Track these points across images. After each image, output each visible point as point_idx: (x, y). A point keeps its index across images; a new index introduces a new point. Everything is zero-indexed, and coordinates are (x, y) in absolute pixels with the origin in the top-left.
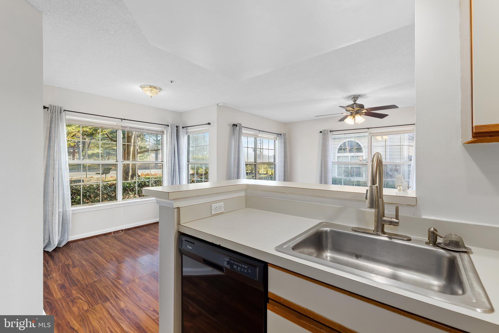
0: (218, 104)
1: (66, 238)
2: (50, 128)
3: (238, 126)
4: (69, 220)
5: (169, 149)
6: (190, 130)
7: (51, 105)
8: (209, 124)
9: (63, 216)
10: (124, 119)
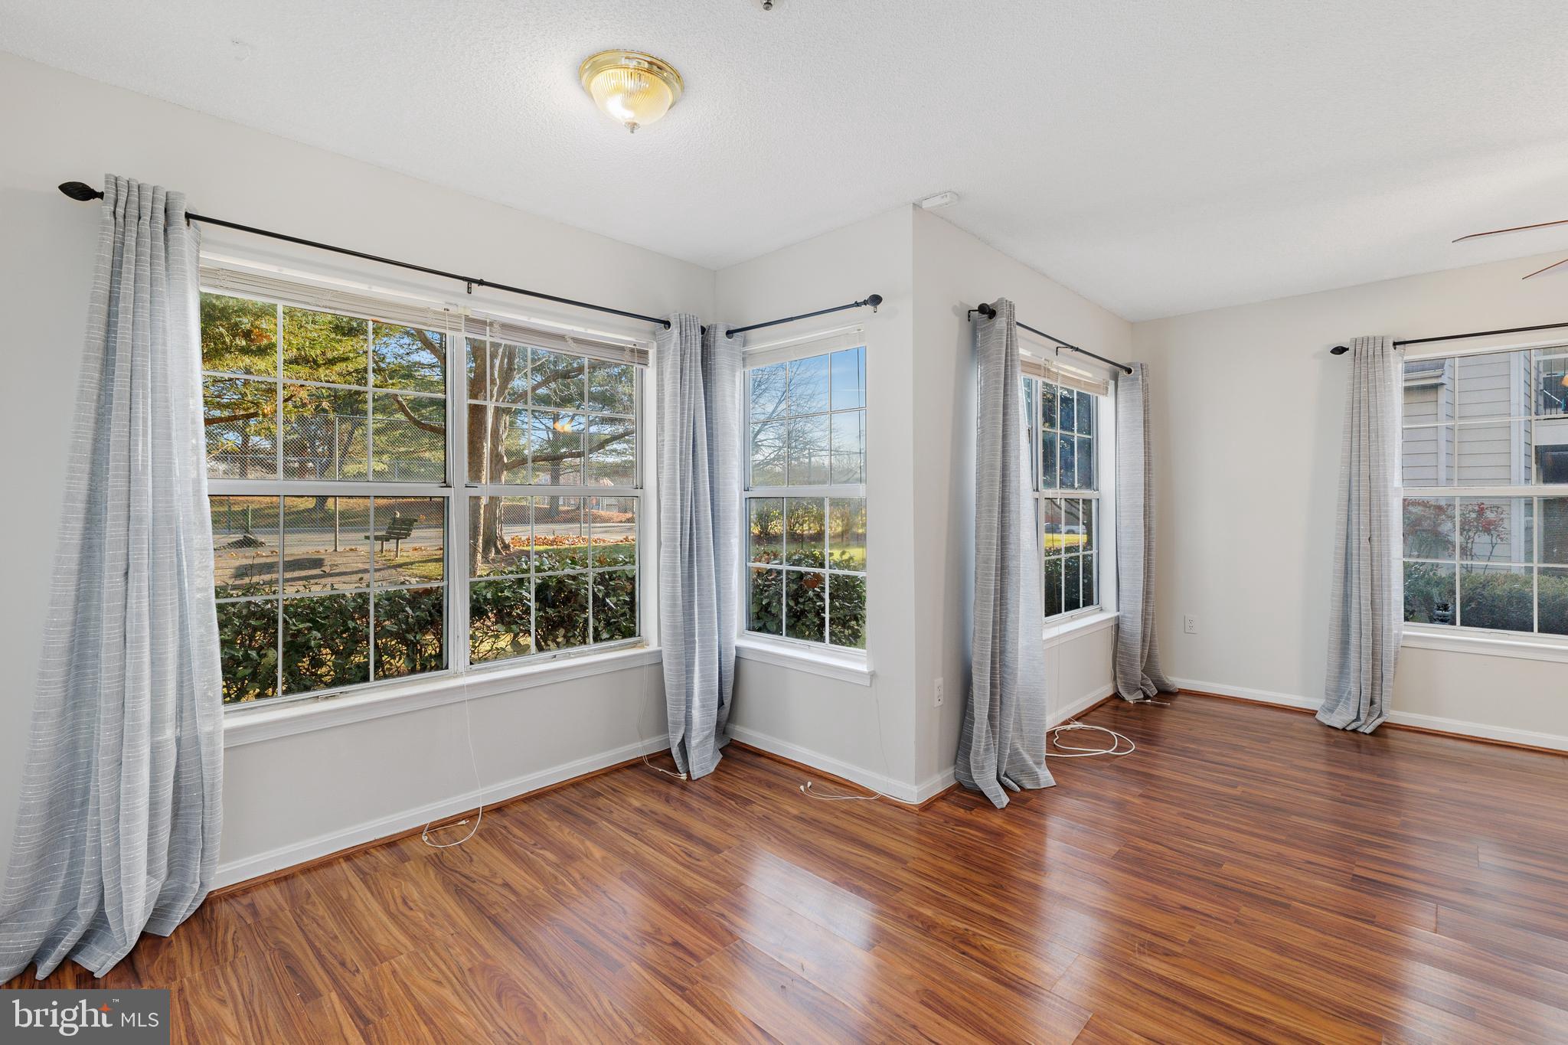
0: (916, 206)
1: (194, 882)
2: (112, 299)
3: (998, 313)
4: (213, 785)
5: (674, 430)
6: (759, 342)
7: (116, 179)
8: (876, 300)
9: (178, 766)
10: (481, 283)
